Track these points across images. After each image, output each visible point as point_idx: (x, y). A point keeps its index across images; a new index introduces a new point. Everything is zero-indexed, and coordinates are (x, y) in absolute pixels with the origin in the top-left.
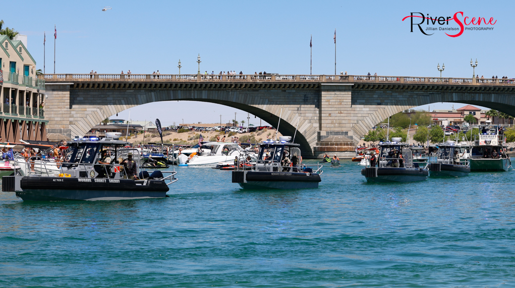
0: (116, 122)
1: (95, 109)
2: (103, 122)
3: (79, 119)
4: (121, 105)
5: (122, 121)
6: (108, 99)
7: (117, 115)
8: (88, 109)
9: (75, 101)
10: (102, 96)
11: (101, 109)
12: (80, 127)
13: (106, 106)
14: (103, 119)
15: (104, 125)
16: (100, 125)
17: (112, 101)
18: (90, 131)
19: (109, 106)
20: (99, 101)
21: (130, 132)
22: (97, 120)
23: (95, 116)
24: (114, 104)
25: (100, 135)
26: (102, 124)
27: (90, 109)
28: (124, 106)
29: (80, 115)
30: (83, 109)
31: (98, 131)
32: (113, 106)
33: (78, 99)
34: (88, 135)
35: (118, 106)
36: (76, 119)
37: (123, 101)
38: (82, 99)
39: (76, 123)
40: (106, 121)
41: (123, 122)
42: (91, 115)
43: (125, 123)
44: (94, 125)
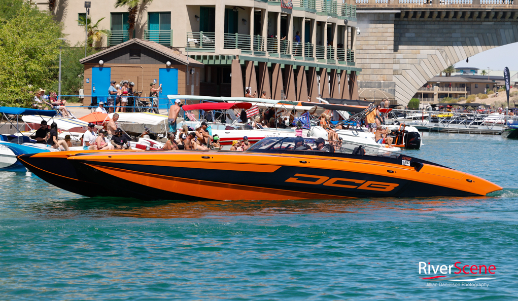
0: (465, 72)
1: (433, 52)
2: (444, 71)
3: (408, 66)
4: (474, 47)
5: (474, 70)
6: (454, 35)
7: (467, 61)
8: (422, 52)
9: (402, 39)
10: (445, 31)
11: (442, 51)
12: (410, 79)
13: (451, 47)
14: (446, 67)
15: (447, 76)
16: (441, 76)
17: (460, 39)
18: (425, 86)
19: (456, 47)
20: (439, 39)
21: (487, 88)
22: (437, 68)
23: (433, 62)
24: (464, 44)
25: (441, 91)
26: (444, 74)
27: (425, 51)
28: (479, 47)
29: (410, 61)
30: (415, 52)
31: (438, 85)
32: (461, 47)
33: (407, 35)
34: (422, 91)
35: (470, 47)
36: (404, 66)
37: (476, 40)
38: (413, 35)
39: (404, 72)
40: (450, 70)
41: (476, 72)
42: (426, 61)
43: (479, 73)
44: (431, 77)
